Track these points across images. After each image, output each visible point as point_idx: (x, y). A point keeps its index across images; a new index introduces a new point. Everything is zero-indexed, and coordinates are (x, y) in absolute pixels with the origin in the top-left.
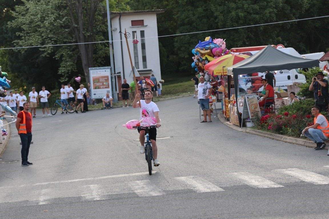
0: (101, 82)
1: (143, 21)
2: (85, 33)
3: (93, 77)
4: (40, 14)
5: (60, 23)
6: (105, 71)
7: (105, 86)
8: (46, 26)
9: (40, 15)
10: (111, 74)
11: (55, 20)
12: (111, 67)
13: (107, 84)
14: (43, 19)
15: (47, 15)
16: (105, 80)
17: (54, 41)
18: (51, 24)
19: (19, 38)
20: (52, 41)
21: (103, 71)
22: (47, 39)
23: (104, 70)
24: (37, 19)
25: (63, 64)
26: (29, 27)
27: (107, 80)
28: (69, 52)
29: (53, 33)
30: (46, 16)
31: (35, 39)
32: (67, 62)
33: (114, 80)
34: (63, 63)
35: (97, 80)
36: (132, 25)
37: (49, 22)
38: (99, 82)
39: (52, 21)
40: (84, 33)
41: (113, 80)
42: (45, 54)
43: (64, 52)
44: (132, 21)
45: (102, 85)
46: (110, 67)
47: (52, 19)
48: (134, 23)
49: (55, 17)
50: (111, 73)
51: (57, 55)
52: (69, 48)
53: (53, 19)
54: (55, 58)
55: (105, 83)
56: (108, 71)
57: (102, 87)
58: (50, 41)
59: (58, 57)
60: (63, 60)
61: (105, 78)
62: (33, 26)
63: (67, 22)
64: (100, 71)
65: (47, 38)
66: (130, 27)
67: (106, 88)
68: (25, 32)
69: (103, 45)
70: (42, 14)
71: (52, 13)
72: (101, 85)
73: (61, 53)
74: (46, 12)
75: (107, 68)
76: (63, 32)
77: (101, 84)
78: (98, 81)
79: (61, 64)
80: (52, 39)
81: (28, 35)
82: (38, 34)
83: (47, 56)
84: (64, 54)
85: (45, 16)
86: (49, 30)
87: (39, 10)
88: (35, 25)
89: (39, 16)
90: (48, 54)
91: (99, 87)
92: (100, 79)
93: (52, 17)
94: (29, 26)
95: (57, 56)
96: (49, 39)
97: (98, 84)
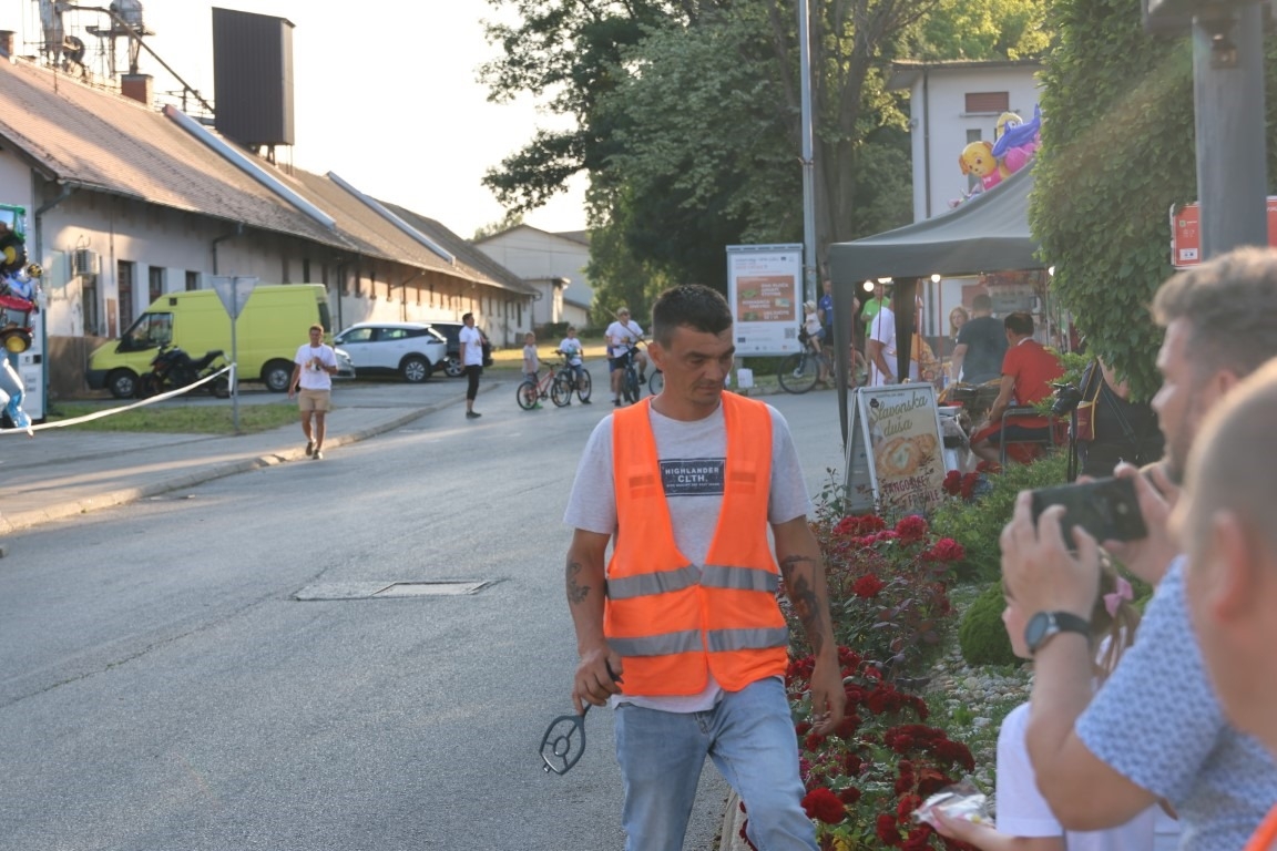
0: (766, 298)
1: (1005, 95)
2: (824, 136)
3: (738, 278)
4: (681, 69)
5: (744, 102)
6: (784, 259)
7: (780, 313)
8: (695, 108)
9: (680, 72)
10: (804, 271)
11: (725, 90)
12: (804, 247)
13: (787, 305)
14: (687, 85)
15: (702, 72)
16: (782, 290)
17: (720, 157)
18: (711, 101)
19: (618, 148)
20: (713, 157)
21: (774, 259)
22: (700, 153)
23: (779, 255)
24: (669, 85)
25: (749, 235)
26: (652, 112)
27: (787, 292)
28: (768, 197)
29: (722, 131)
30: (699, 75)
31: (657, 151)
32: (761, 228)
33: (812, 291)
34: (750, 230)
35: (751, 289)
36: (968, 110)
37: (704, 95)
38: (758, 296)
39: (716, 93)
40: (821, 134)
41: (809, 292)
42: (693, 200)
43: (753, 197)
44: (968, 96)
45: (768, 306)
46: (801, 245)
47: (713, 86)
48: (976, 103)
49: (725, 78)
50: (801, 266)
51: (733, 205)
52: (769, 182)
53: (718, 86)
54: (726, 214)
55: (778, 302)
56: (791, 260)
57: (767, 314)
58: (706, 158)
59: (734, 212)
60: (750, 221)
61: (782, 285)
62: (660, 108)
63: (770, 99)
64: (766, 259)
65: (698, 147)
66: (961, 117)
67: (782, 318)
68: (642, 128)
69: (901, 179)
70: (685, 69)
71: (724, 69)
72: (767, 310)
73: (745, 199)
74: (699, 64)
75: (792, 250)
76: (754, 129)
77: (765, 304)
78: (754, 293)
79: (742, 235)
80: (715, 153)
81: (644, 137)
82: (675, 136)
83: (701, 207)
84: (753, 201)
85: (695, 76)
86: (705, 121)
87: (679, 56)
88: (666, 106)
89: (676, 76)
90: (702, 199)
91: (759, 315)
92: (763, 286)
93: (716, 81)
94: (648, 108)
95: (732, 209)
96: (705, 150)
97: (754, 305)
